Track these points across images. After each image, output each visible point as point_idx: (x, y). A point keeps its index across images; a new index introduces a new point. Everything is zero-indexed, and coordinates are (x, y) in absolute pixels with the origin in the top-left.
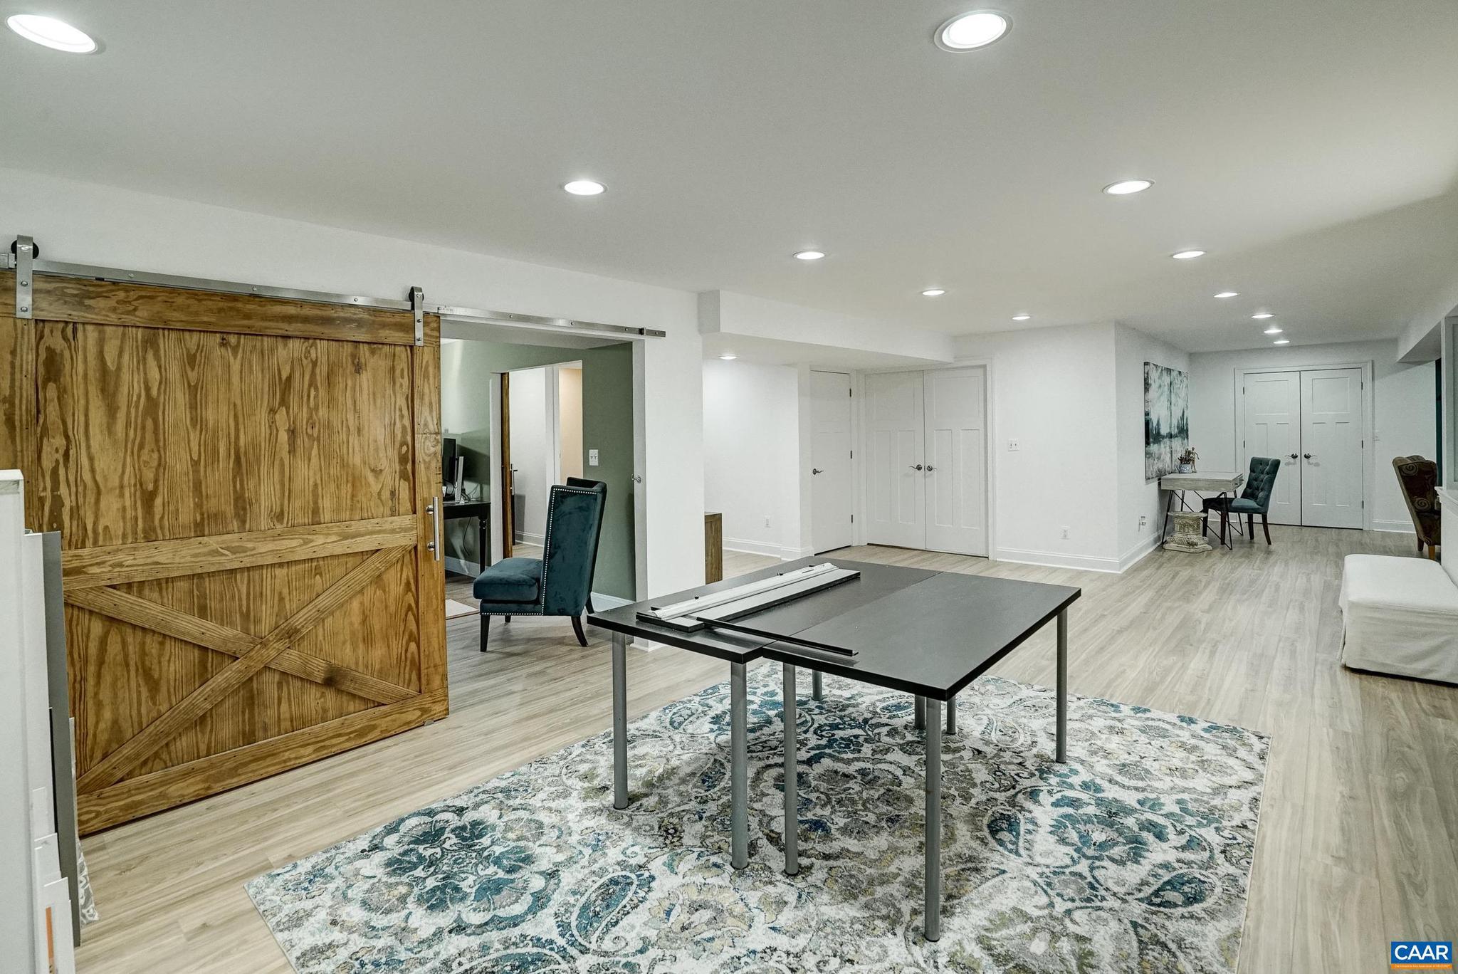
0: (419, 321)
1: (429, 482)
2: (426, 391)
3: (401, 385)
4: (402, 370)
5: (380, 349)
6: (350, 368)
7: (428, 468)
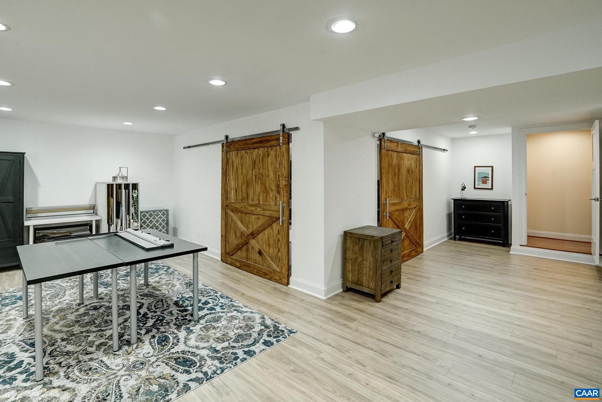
0: (281, 136)
1: (284, 195)
2: (284, 162)
3: (278, 160)
4: (279, 154)
5: (273, 148)
6: (267, 156)
7: (283, 190)
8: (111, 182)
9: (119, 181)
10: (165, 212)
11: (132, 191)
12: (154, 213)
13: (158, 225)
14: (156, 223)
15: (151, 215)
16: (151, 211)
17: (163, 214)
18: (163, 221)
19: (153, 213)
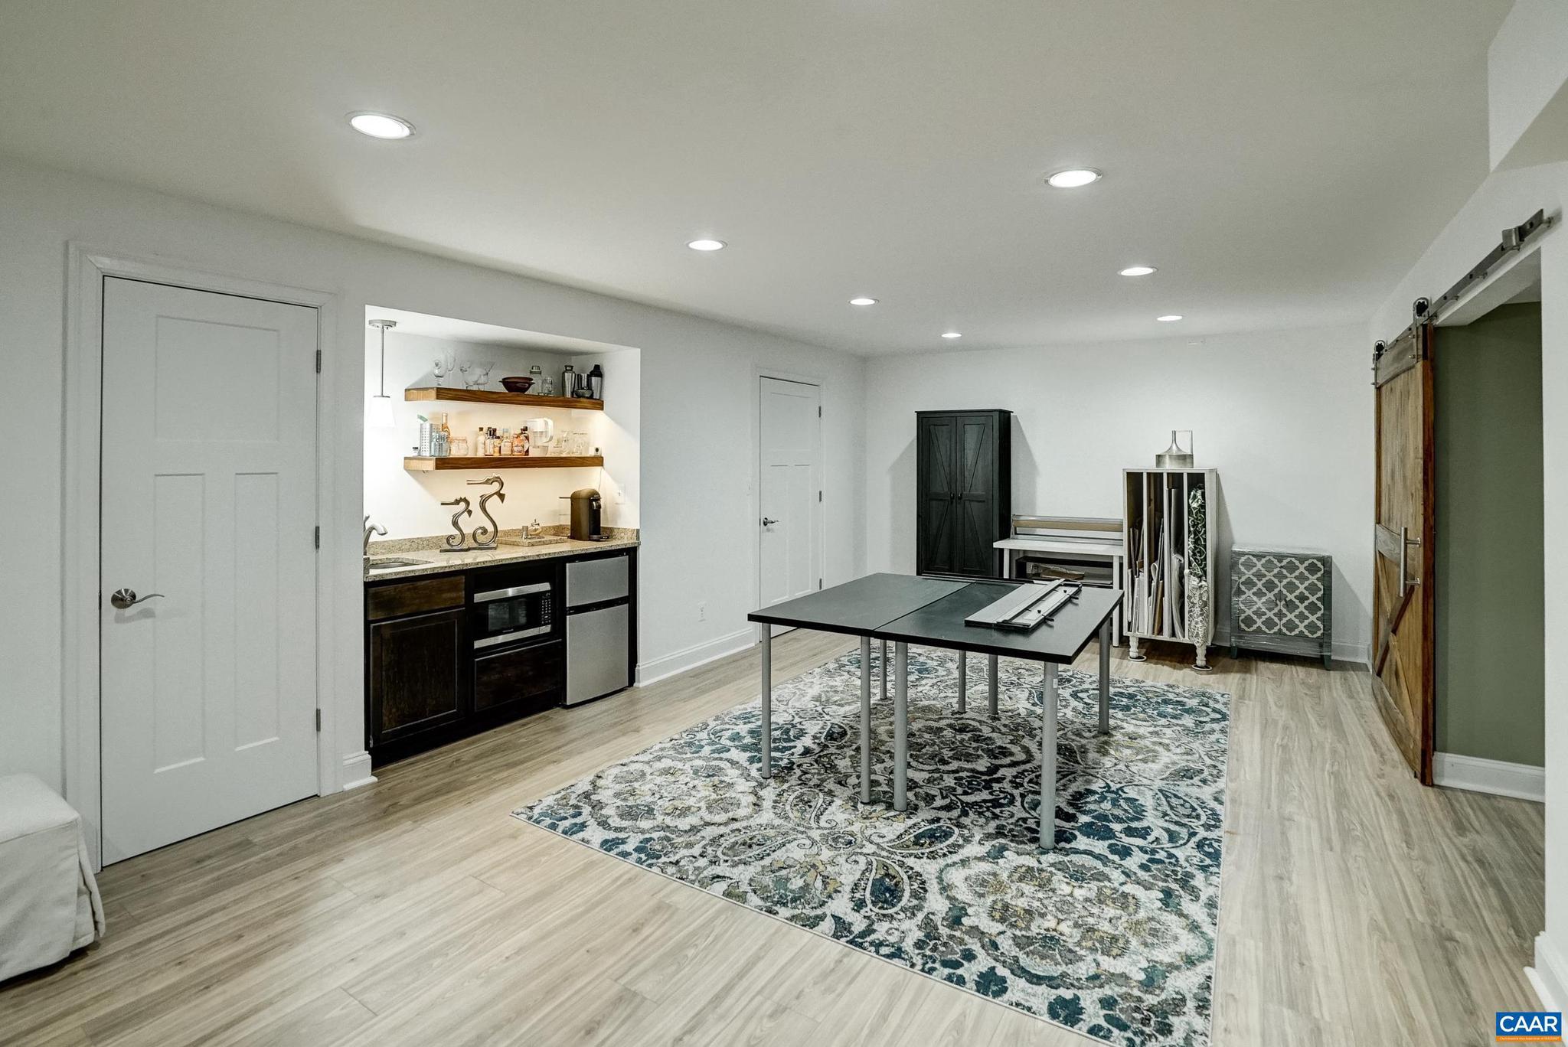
8: (1147, 465)
9: (1170, 467)
10: (1319, 564)
11: (1189, 495)
12: (1280, 561)
13: (1294, 600)
14: (1285, 591)
15: (1269, 566)
16: (1270, 554)
17: (1312, 569)
18: (1312, 589)
19: (1276, 561)
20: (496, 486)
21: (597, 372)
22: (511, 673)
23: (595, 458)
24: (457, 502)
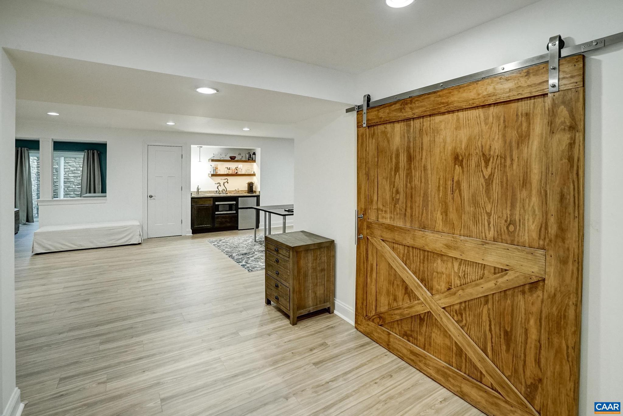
20: (227, 180)
21: (254, 154)
22: (223, 220)
23: (253, 174)
24: (218, 183)
